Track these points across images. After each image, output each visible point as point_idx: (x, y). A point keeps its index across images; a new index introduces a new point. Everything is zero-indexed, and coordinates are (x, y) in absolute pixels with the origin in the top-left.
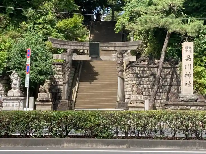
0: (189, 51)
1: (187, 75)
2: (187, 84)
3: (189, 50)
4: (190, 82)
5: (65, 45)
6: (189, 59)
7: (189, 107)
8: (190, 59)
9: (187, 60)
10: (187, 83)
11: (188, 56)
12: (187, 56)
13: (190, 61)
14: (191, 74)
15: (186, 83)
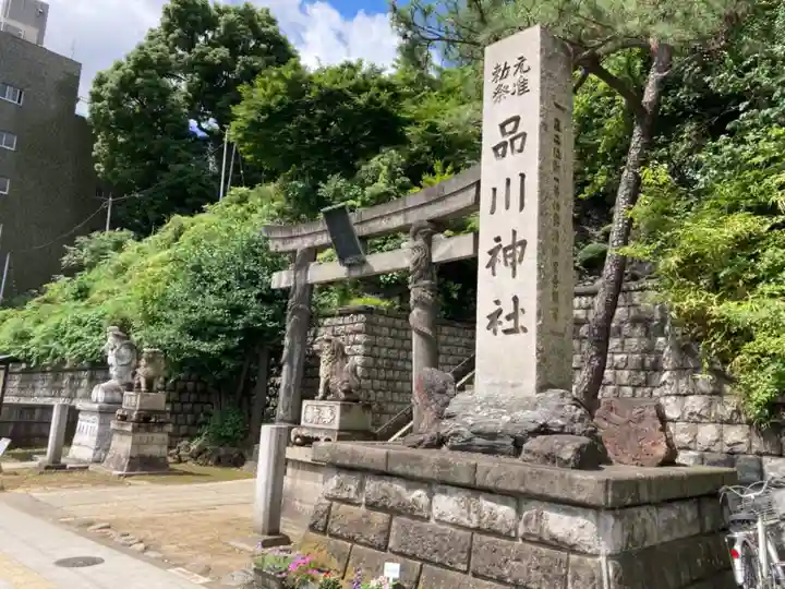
0: (511, 89)
1: (501, 253)
2: (502, 318)
3: (511, 81)
4: (515, 300)
5: (292, 237)
6: (512, 140)
7: (419, 495)
8: (518, 143)
9: (500, 151)
10: (499, 312)
11: (508, 122)
12: (502, 126)
13: (521, 151)
14: (523, 244)
15: (498, 307)
